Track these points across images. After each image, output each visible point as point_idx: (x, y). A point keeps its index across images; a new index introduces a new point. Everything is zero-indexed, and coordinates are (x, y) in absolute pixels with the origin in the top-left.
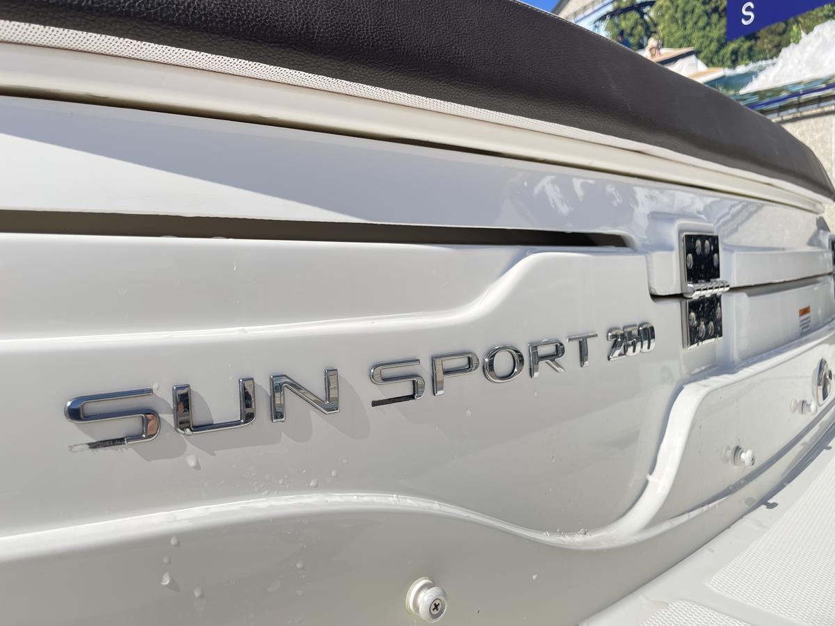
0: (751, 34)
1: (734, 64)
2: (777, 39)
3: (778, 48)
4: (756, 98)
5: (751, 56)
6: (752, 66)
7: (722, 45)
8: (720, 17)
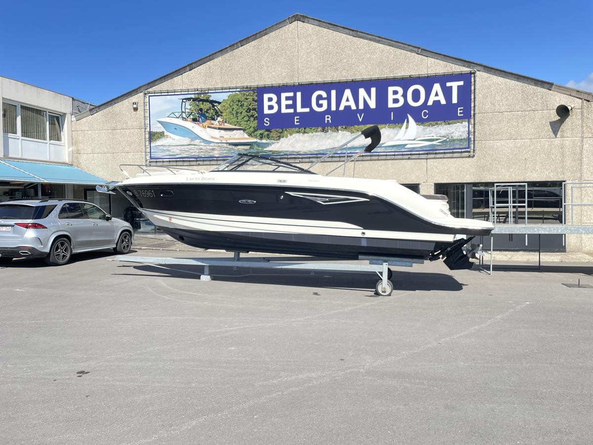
0: (268, 130)
1: (261, 138)
2: (279, 134)
3: (279, 137)
4: (271, 153)
5: (268, 137)
6: (268, 141)
7: (255, 130)
8: (254, 119)
